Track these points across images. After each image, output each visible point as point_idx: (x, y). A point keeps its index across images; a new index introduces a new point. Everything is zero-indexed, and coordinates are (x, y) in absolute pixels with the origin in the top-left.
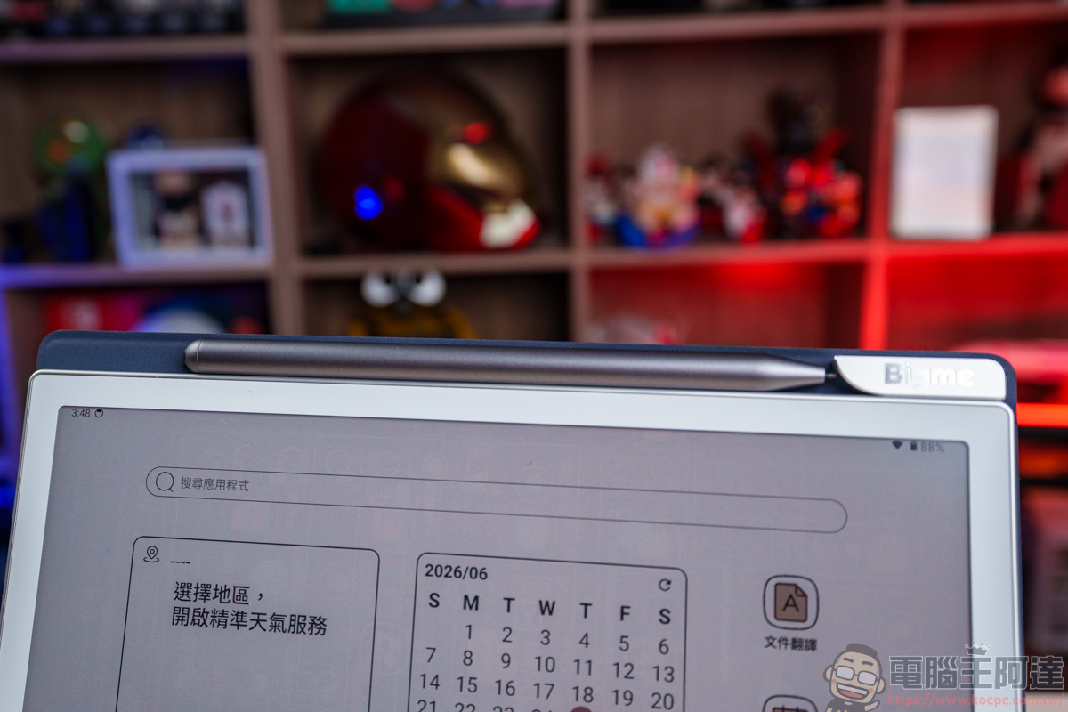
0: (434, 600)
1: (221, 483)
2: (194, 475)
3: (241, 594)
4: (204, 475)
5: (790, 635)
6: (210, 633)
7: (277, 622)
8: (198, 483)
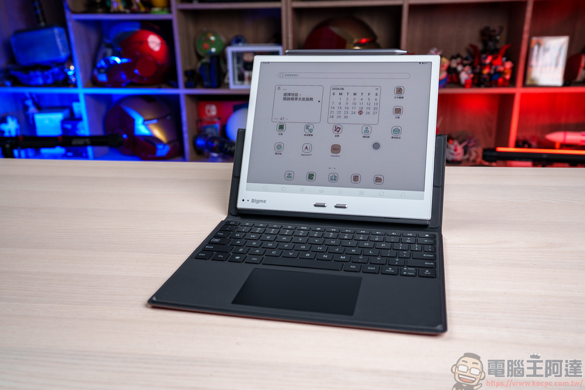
0: (334, 94)
1: (293, 75)
2: (287, 74)
3: (297, 95)
4: (289, 74)
5: (399, 96)
6: (291, 102)
7: (303, 99)
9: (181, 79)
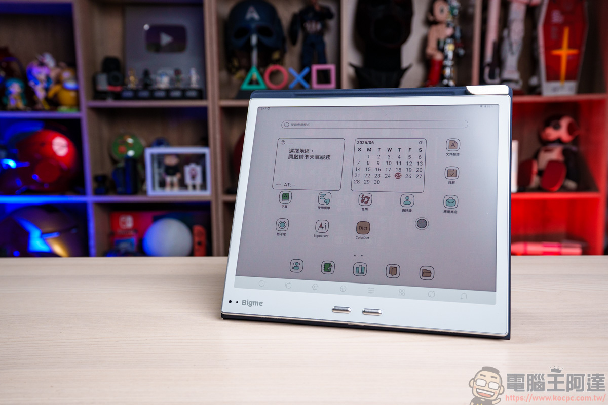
0: (360, 150)
1: (302, 124)
2: (294, 123)
3: (307, 151)
4: (297, 123)
5: (452, 152)
6: (299, 160)
7: (317, 157)
8: (296, 125)
9: (90, 184)
